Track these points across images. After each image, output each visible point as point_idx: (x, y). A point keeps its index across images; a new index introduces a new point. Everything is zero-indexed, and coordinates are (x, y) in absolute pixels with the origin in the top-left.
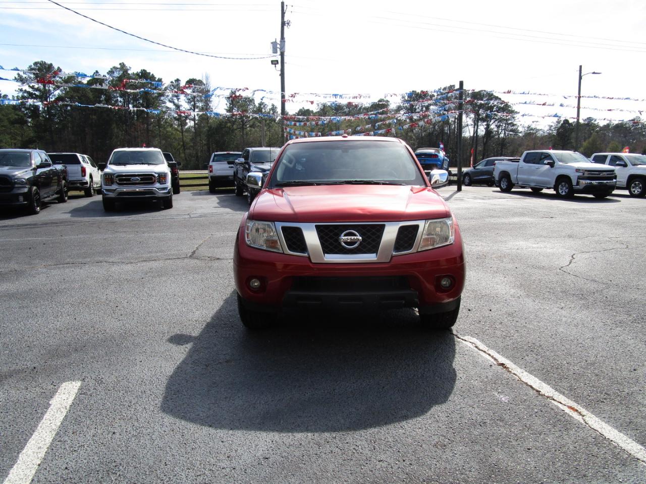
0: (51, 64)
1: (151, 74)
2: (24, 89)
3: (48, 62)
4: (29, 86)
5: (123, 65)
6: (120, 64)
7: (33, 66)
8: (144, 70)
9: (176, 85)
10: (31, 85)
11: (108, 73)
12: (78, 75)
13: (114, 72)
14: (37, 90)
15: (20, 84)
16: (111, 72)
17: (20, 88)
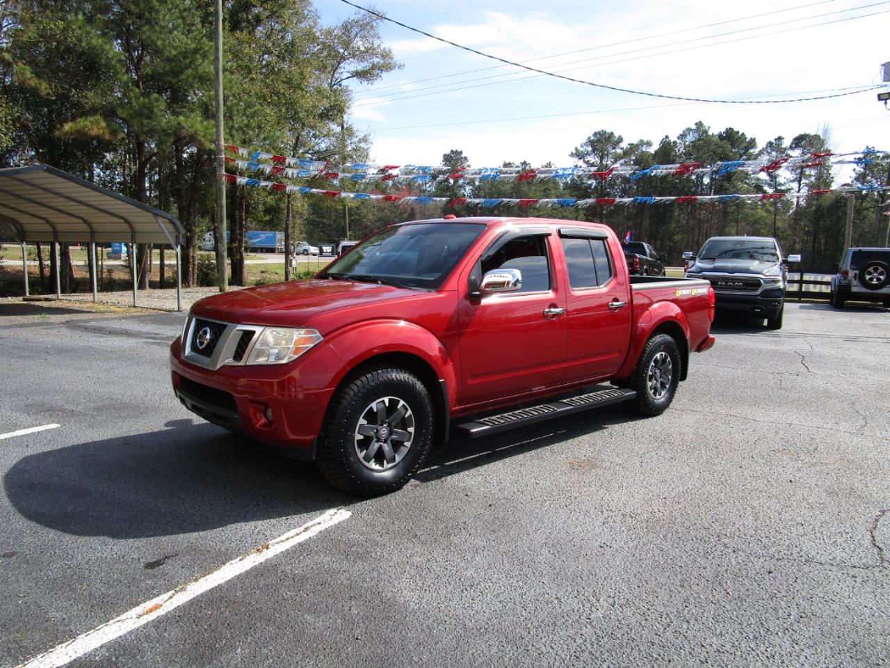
0: (612, 133)
1: (740, 133)
2: (579, 166)
3: (609, 131)
4: (584, 162)
5: (699, 125)
6: (696, 124)
7: (592, 138)
8: (730, 128)
9: (775, 145)
10: (586, 160)
11: (678, 137)
12: (642, 143)
13: (686, 136)
14: (592, 165)
15: (576, 159)
16: (682, 136)
17: (575, 164)
